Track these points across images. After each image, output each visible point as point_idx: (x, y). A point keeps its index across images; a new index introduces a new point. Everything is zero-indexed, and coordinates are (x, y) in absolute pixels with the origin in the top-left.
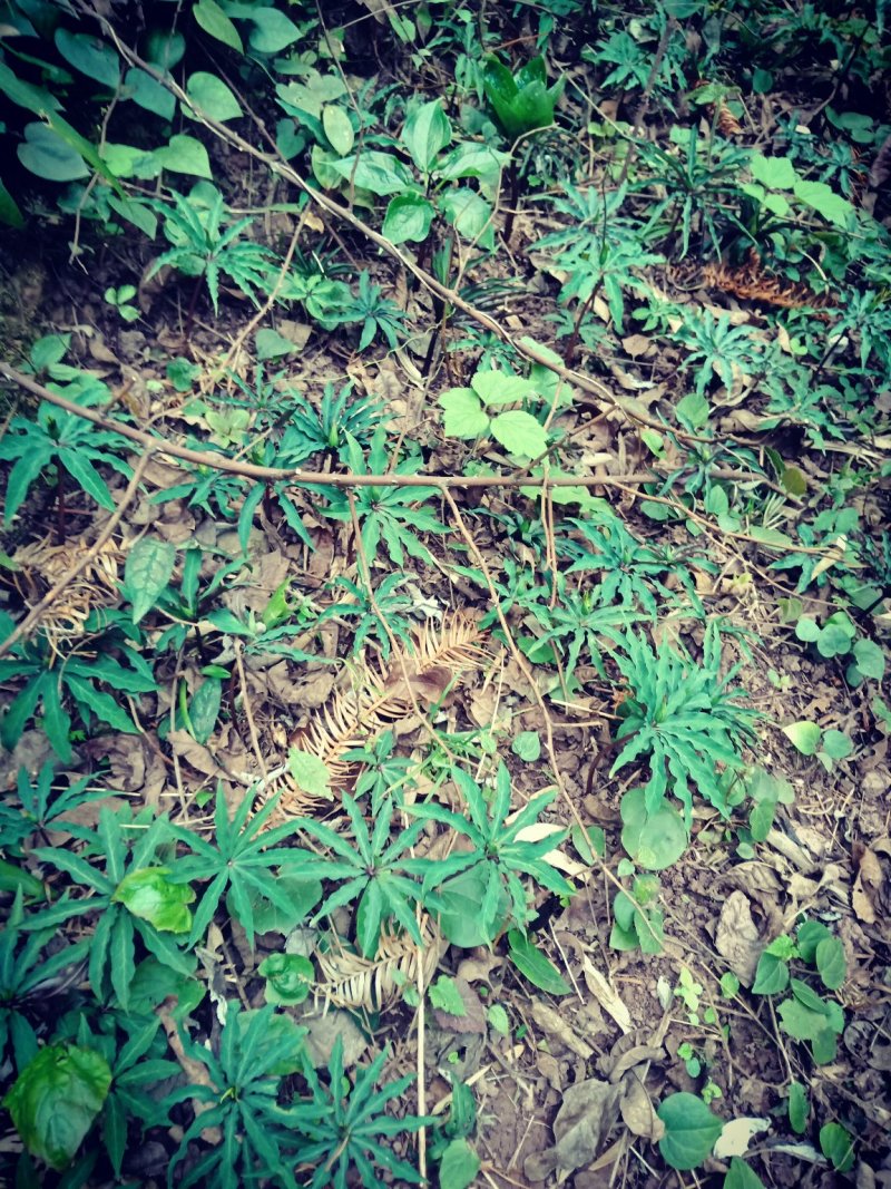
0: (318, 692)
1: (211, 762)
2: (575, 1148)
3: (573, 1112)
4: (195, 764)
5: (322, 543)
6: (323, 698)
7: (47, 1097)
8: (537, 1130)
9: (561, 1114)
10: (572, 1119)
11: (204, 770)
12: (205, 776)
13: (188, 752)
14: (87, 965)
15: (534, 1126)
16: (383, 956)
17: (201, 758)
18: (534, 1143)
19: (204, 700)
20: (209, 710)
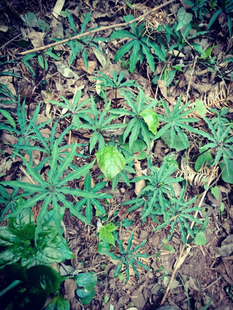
0: (205, 88)
1: (167, 95)
2: (224, 251)
3: (228, 241)
4: (162, 93)
5: (220, 44)
6: (205, 91)
7: (110, 158)
8: (215, 241)
9: (225, 240)
10: (227, 243)
11: (164, 95)
12: (164, 97)
13: (162, 88)
14: (125, 130)
15: (215, 239)
16: (200, 172)
17: (165, 91)
18: (213, 243)
19: (169, 76)
20: (169, 80)
